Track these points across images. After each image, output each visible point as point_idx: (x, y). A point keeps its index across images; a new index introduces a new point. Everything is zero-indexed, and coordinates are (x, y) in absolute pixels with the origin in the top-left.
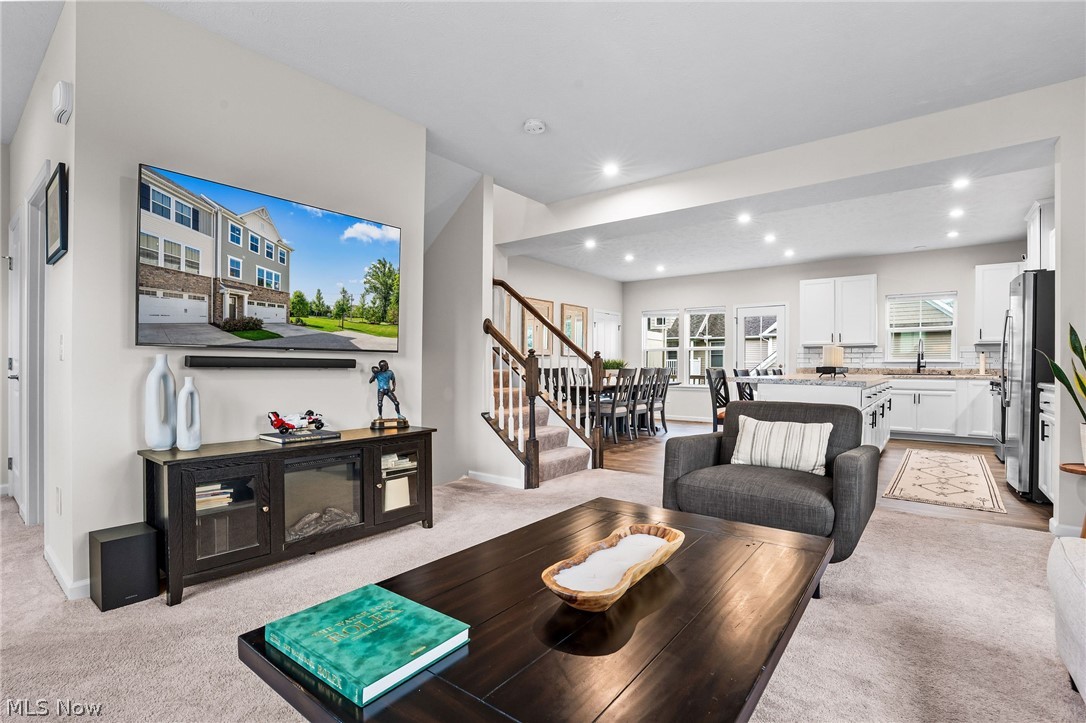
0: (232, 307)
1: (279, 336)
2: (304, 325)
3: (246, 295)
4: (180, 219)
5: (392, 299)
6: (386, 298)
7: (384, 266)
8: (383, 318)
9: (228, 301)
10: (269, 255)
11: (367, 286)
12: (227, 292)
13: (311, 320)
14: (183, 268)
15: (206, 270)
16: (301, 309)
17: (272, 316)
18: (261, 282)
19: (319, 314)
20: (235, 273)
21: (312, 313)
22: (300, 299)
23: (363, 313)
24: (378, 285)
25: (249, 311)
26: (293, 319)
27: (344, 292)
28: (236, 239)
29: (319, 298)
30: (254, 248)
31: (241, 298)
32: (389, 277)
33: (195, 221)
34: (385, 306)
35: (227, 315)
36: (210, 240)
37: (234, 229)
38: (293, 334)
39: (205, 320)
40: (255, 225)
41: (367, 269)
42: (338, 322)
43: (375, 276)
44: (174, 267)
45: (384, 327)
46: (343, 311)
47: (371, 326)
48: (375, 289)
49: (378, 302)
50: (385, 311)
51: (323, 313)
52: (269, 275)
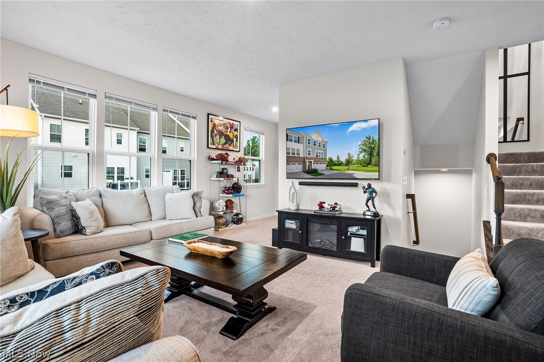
0: (309, 166)
1: (323, 174)
2: (333, 170)
3: (312, 161)
4: (295, 141)
5: (375, 154)
6: (371, 154)
7: (369, 139)
8: (369, 163)
9: (308, 164)
10: (320, 146)
11: (360, 150)
12: (307, 161)
13: (335, 167)
14: (296, 156)
15: (302, 155)
16: (331, 164)
17: (321, 167)
18: (317, 156)
19: (339, 165)
20: (309, 154)
21: (336, 165)
22: (331, 160)
23: (359, 162)
24: (367, 149)
25: (314, 166)
26: (328, 168)
27: (349, 154)
28: (309, 143)
29: (338, 158)
30: (315, 145)
31: (311, 162)
32: (372, 144)
33: (298, 141)
34: (370, 158)
35: (307, 168)
36: (302, 145)
37: (309, 140)
38: (328, 173)
39: (302, 171)
40: (315, 137)
41: (360, 143)
42: (346, 167)
43: (365, 145)
44: (294, 156)
45: (370, 168)
46: (349, 162)
47: (363, 168)
48: (365, 151)
49: (366, 156)
50: (371, 160)
51: (340, 164)
52: (320, 153)
